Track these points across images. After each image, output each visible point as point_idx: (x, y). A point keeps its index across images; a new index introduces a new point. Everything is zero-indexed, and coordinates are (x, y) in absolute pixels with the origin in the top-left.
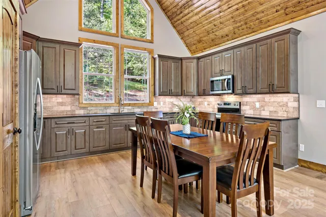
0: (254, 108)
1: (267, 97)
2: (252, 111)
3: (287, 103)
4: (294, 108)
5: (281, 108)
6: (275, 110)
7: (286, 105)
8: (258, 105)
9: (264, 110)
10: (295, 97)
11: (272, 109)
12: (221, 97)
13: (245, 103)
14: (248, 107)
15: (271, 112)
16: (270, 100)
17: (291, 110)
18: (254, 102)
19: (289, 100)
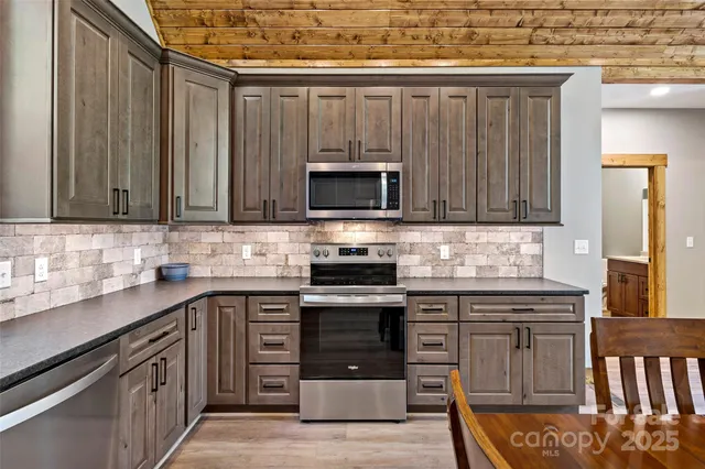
0: (436, 260)
1: (472, 234)
2: (429, 268)
3: (518, 245)
4: (533, 256)
5: (504, 258)
6: (490, 263)
7: (516, 250)
8: (445, 252)
9: (462, 265)
10: (536, 233)
11: (483, 261)
12: (318, 228)
13: (408, 248)
14: (416, 259)
15: (480, 268)
16: (478, 238)
17: (527, 262)
18: (434, 245)
19: (522, 238)
